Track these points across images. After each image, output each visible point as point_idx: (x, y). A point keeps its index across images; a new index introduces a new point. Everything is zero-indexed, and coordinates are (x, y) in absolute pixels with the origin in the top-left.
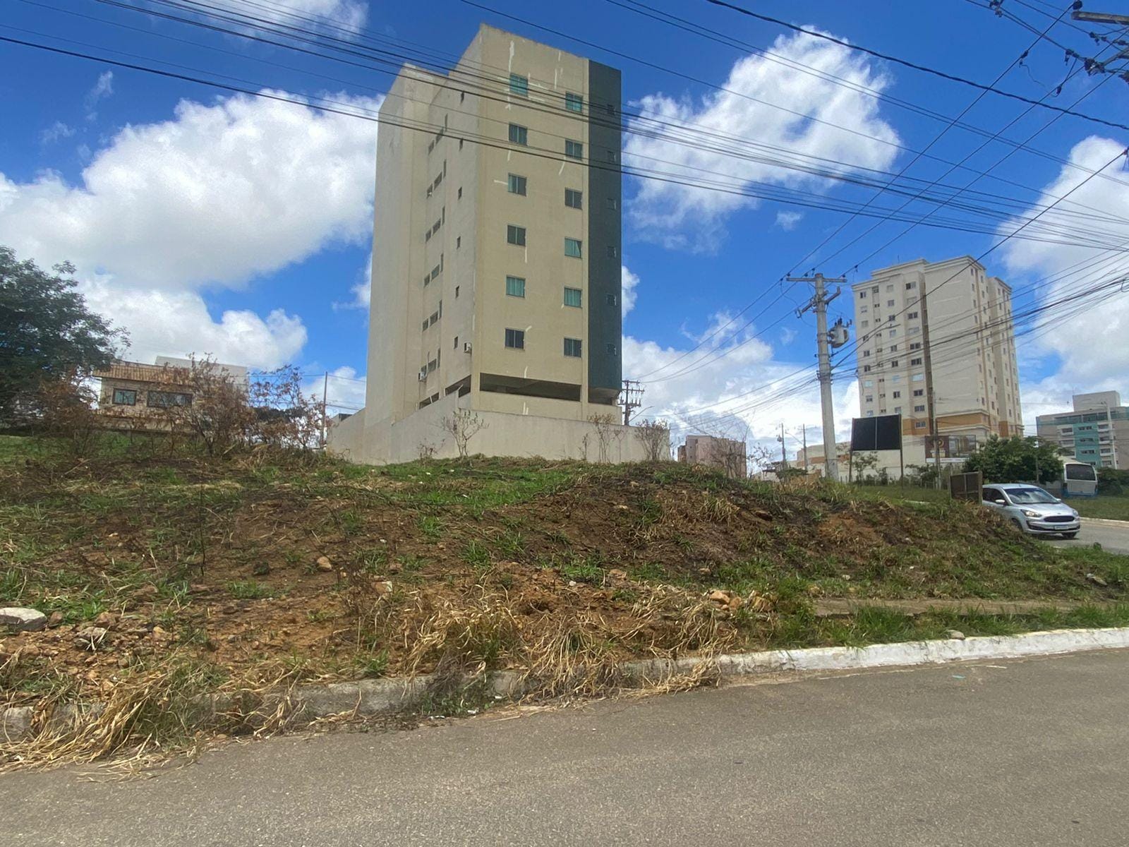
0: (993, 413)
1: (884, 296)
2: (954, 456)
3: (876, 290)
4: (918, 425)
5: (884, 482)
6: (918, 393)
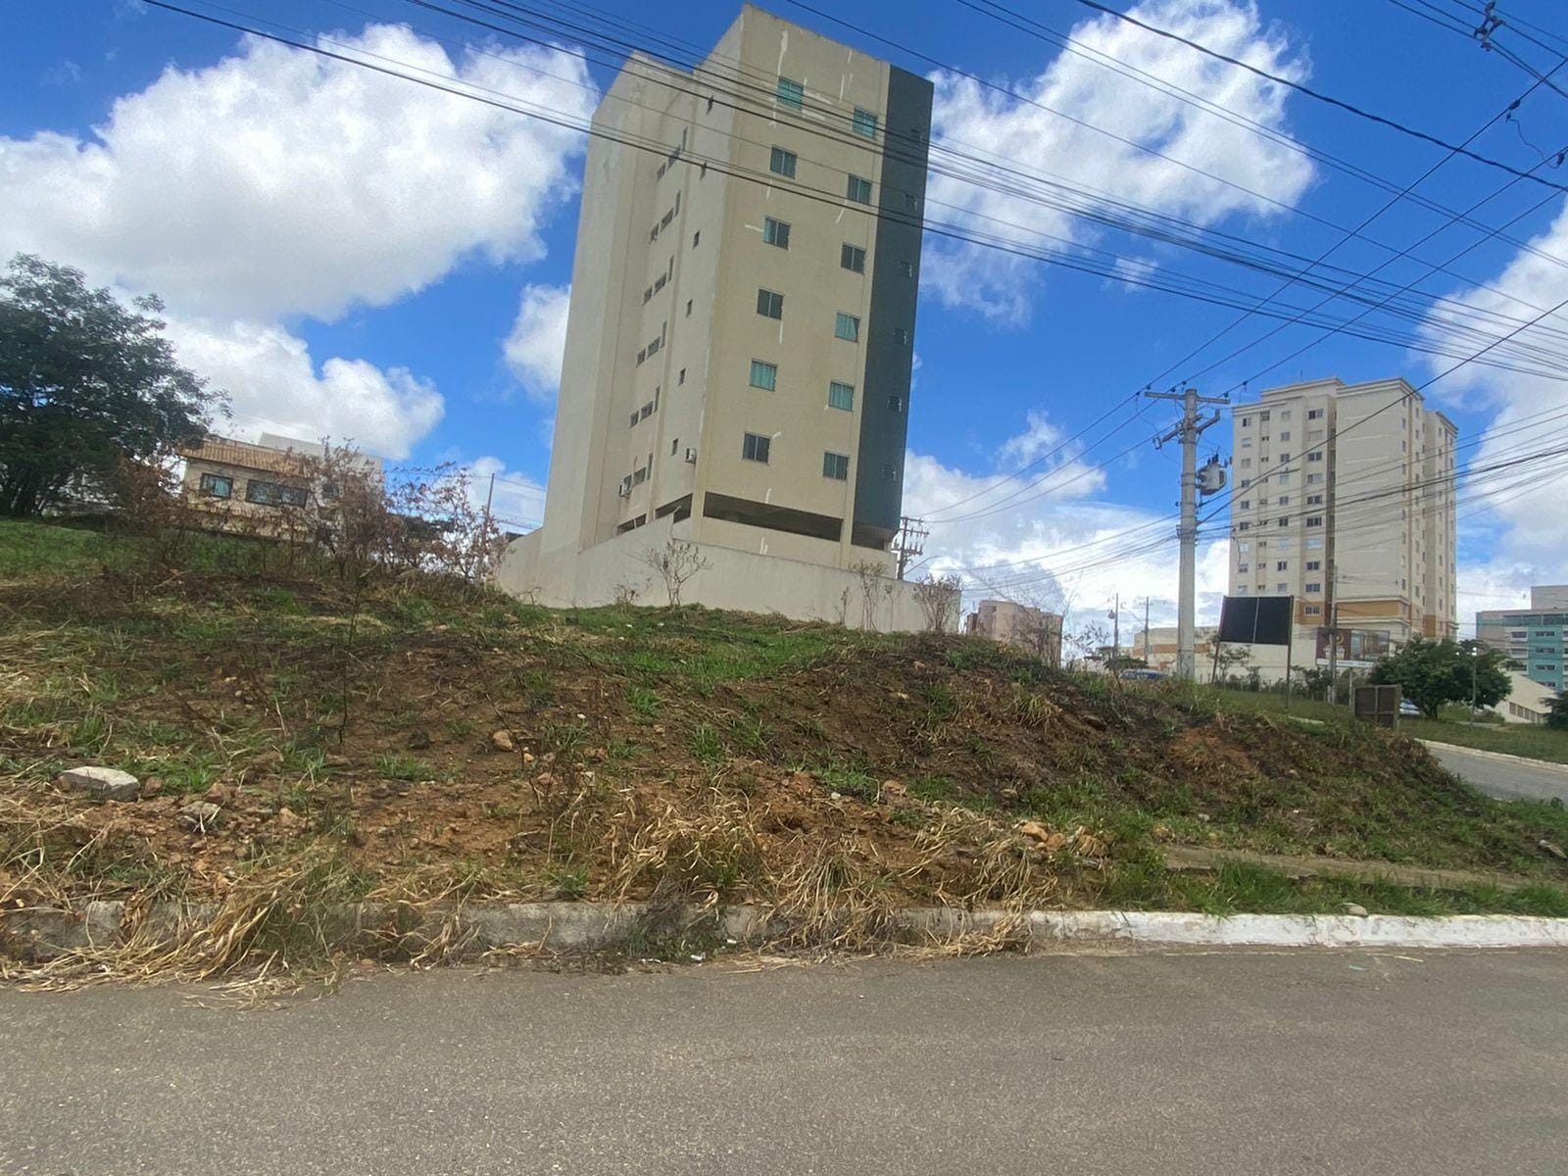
0: (1417, 602)
1: (1276, 425)
2: (1357, 658)
3: (1265, 416)
4: (1309, 611)
5: (1254, 686)
6: (1313, 566)
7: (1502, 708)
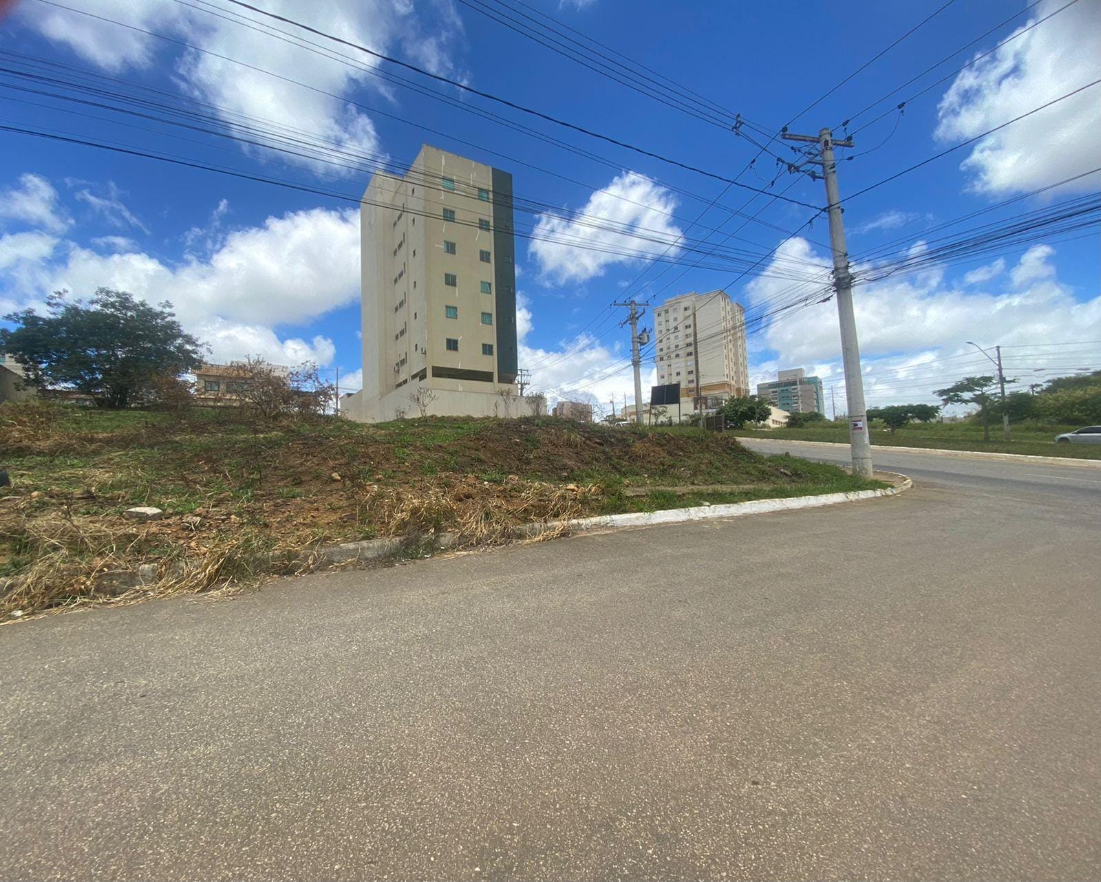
0: (733, 383)
1: (671, 316)
2: (710, 408)
3: (667, 311)
4: (690, 391)
5: (670, 424)
6: (690, 373)
7: (769, 422)
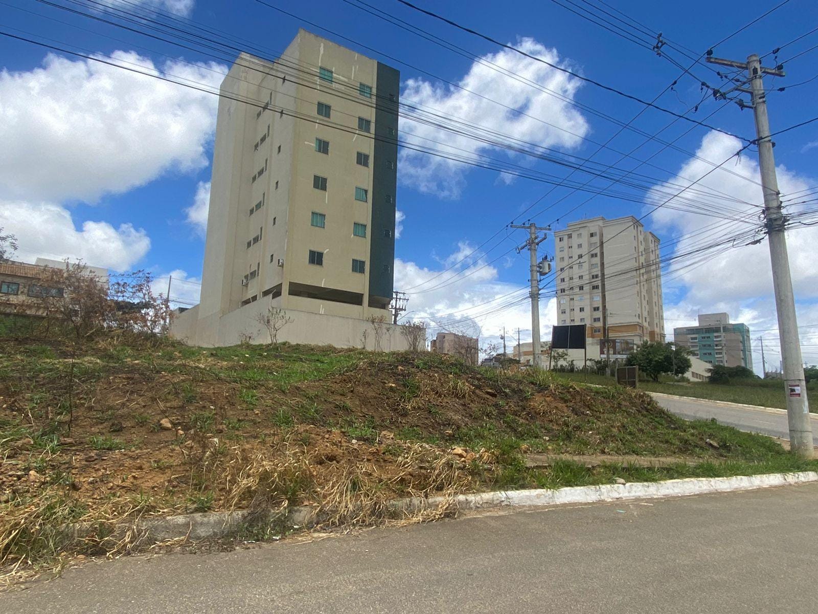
0: (646, 324)
1: (575, 241)
2: (619, 353)
3: (570, 236)
4: (595, 331)
5: (572, 370)
6: (596, 309)
7: (688, 375)
